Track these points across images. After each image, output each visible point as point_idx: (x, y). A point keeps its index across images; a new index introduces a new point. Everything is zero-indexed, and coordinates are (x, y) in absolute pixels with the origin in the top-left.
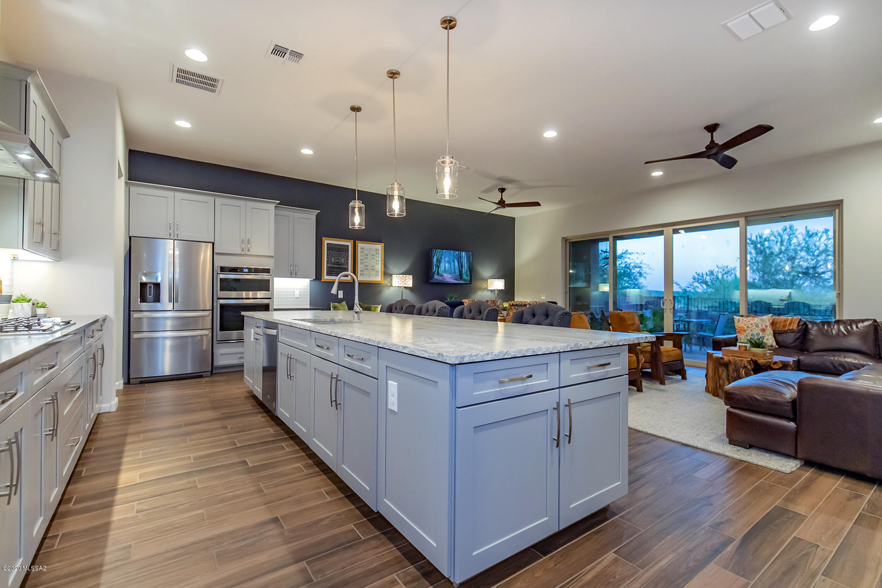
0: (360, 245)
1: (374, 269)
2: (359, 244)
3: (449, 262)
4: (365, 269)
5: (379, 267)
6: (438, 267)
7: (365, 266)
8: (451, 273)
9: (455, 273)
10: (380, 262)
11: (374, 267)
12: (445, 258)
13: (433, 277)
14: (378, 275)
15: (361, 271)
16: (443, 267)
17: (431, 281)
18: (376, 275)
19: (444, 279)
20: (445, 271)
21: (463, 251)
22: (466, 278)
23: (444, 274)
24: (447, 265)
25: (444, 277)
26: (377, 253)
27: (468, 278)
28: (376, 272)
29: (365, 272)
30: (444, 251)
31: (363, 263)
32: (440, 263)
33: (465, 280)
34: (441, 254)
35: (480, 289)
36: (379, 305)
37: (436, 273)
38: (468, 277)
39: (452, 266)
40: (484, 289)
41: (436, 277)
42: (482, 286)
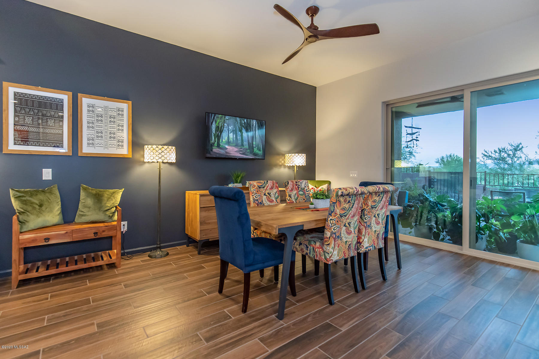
0: (86, 101)
1: (114, 138)
2: (83, 99)
3: (234, 132)
4: (98, 137)
5: (125, 135)
6: (219, 137)
7: (98, 132)
8: (236, 146)
9: (242, 145)
10: (125, 128)
11: (114, 134)
12: (228, 126)
13: (212, 150)
14: (122, 146)
15: (88, 140)
16: (226, 138)
17: (208, 155)
18: (119, 145)
19: (226, 153)
20: (228, 143)
21: (253, 119)
22: (258, 152)
23: (227, 146)
24: (231, 135)
25: (227, 151)
26: (119, 114)
27: (261, 153)
28: (119, 141)
29: (96, 141)
30: (227, 118)
31: (93, 127)
32: (221, 132)
33: (255, 154)
34: (222, 121)
35: (276, 165)
36: (120, 189)
37: (216, 144)
38: (260, 150)
39: (239, 137)
40: (281, 166)
41: (215, 150)
42: (278, 162)
